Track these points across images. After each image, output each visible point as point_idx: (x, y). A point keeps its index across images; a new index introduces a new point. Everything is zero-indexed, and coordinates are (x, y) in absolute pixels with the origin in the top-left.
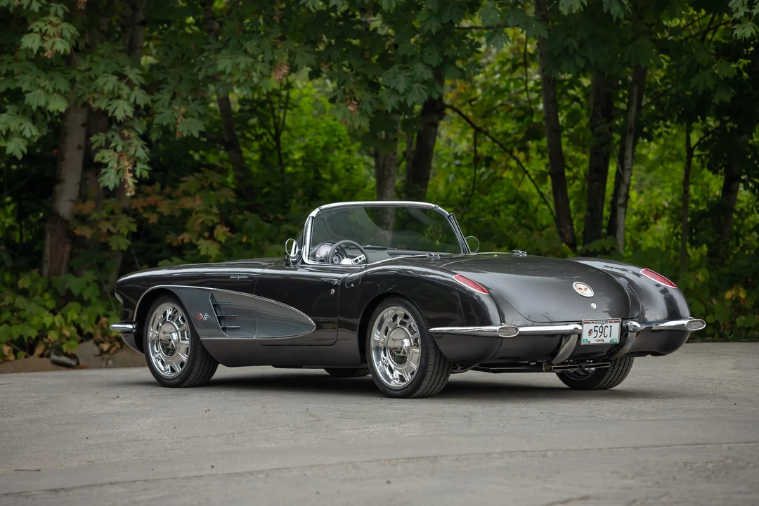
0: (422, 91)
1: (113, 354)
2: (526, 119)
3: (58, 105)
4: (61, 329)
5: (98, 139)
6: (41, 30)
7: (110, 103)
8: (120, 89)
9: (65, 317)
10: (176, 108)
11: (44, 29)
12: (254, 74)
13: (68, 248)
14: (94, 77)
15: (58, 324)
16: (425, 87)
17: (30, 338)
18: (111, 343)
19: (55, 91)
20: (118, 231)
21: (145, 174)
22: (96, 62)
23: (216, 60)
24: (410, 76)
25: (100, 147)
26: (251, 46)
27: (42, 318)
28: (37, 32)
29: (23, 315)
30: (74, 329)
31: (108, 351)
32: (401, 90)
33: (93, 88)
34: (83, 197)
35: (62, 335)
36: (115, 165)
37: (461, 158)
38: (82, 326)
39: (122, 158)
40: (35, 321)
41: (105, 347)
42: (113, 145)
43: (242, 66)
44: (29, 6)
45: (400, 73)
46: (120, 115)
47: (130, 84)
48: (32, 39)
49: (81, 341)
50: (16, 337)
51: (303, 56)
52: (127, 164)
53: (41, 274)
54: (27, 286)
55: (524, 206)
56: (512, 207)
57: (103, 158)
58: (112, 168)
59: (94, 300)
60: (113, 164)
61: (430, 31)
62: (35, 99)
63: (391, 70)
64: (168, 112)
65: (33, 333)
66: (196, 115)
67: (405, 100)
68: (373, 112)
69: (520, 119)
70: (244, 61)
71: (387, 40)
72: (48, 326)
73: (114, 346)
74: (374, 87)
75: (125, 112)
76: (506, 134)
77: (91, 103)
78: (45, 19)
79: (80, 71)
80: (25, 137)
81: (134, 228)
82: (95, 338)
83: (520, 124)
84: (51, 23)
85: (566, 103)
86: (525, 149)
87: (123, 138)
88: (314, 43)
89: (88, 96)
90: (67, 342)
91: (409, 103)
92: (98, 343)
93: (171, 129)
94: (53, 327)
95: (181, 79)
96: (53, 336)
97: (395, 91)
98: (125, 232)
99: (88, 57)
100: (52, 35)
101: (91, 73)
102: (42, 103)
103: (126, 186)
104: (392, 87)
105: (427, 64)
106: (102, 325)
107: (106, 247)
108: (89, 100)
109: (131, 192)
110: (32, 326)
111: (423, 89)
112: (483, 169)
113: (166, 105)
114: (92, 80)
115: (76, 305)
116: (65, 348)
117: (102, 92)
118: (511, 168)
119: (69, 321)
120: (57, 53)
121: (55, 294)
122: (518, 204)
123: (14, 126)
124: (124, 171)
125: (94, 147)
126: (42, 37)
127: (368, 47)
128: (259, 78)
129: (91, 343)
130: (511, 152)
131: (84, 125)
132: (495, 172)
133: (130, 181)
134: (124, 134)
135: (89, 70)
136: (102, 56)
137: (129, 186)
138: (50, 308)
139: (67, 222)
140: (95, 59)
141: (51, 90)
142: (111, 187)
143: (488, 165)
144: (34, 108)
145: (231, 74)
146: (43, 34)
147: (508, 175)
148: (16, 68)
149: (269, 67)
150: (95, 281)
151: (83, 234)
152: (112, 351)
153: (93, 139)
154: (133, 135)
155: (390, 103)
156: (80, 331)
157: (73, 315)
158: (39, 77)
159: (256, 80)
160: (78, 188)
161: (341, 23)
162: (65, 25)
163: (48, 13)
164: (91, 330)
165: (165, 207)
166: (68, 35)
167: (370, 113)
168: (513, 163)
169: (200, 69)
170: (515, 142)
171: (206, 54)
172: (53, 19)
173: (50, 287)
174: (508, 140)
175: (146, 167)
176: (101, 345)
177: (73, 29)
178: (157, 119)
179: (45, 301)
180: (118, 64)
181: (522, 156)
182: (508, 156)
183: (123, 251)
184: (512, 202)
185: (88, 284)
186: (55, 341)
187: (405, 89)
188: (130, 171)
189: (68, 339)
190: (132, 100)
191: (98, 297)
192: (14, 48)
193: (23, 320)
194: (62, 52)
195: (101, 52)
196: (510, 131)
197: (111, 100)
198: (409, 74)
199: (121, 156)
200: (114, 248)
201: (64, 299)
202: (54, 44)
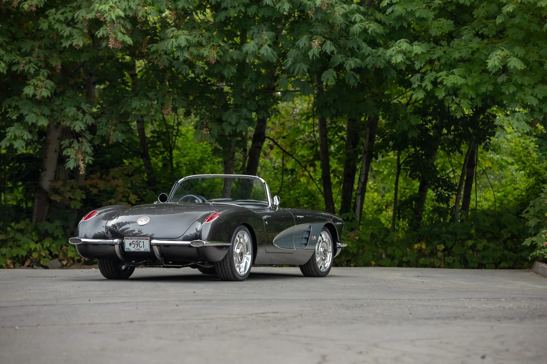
0: (246, 124)
1: (68, 267)
2: (314, 149)
3: (43, 122)
4: (40, 251)
5: (66, 142)
6: (34, 84)
7: (72, 122)
8: (77, 115)
9: (42, 245)
10: (110, 127)
11: (36, 83)
12: (152, 110)
13: (47, 207)
14: (63, 108)
15: (38, 248)
16: (247, 122)
17: (22, 256)
18: (68, 260)
19: (41, 114)
20: (75, 198)
21: (91, 162)
22: (65, 100)
23: (131, 102)
24: (239, 115)
25: (67, 147)
26: (151, 94)
27: (30, 245)
28: (32, 85)
29: (20, 243)
30: (47, 252)
31: (66, 265)
32: (234, 123)
33: (63, 115)
34: (56, 179)
35: (40, 255)
36: (74, 157)
37: (277, 169)
38: (52, 250)
39: (78, 153)
40: (26, 246)
41: (65, 263)
42: (73, 146)
43: (146, 105)
44: (29, 70)
45: (233, 113)
46: (77, 129)
47: (84, 113)
48: (29, 89)
49: (52, 259)
50: (15, 255)
51: (180, 102)
52: (80, 156)
53: (31, 221)
54: (23, 228)
55: (313, 199)
56: (306, 198)
57: (68, 152)
58: (72, 158)
59: (60, 237)
60: (72, 156)
61: (251, 91)
62: (30, 119)
63: (228, 112)
64: (105, 129)
65: (24, 253)
66: (121, 131)
67: (236, 129)
68: (218, 136)
69: (312, 148)
70: (146, 103)
71: (228, 95)
72: (33, 249)
73: (69, 262)
74: (220, 121)
75: (80, 127)
76: (303, 156)
77: (62, 123)
78: (37, 78)
79: (57, 105)
80: (24, 140)
81: (84, 197)
82: (59, 258)
83: (311, 151)
84: (40, 80)
85: (338, 140)
86: (313, 165)
87: (78, 142)
88: (187, 95)
89: (60, 119)
90: (43, 259)
91: (238, 131)
92: (60, 261)
93: (107, 138)
94: (35, 250)
95: (113, 112)
96: (35, 255)
97: (230, 124)
98: (79, 199)
99: (61, 98)
100: (40, 86)
101: (62, 106)
102: (34, 121)
103: (80, 168)
104: (228, 121)
105: (249, 109)
106: (63, 250)
107: (68, 207)
108: (60, 121)
109: (82, 172)
110: (24, 249)
111: (246, 123)
112: (290, 176)
113: (104, 125)
114: (62, 110)
115: (51, 239)
116: (42, 262)
117: (68, 116)
118: (306, 176)
119: (45, 247)
120: (43, 97)
121: (39, 233)
122: (310, 196)
123: (18, 133)
124: (79, 160)
125: (62, 148)
126: (35, 88)
127: (217, 99)
128: (155, 112)
129: (56, 260)
130: (305, 167)
131: (59, 139)
132: (296, 178)
133: (82, 166)
134: (79, 140)
135: (61, 104)
136: (69, 98)
137: (81, 168)
138: (35, 241)
139: (47, 193)
140: (65, 99)
141: (39, 114)
142: (72, 169)
143: (292, 174)
144: (30, 124)
145: (139, 110)
146: (35, 86)
147: (303, 180)
148: (20, 104)
149: (161, 106)
150: (61, 226)
151: (55, 199)
152: (68, 265)
153: (62, 143)
154: (84, 140)
155: (228, 130)
156: (51, 254)
157: (47, 244)
158: (33, 107)
159: (153, 113)
160: (54, 173)
161: (202, 85)
162: (48, 81)
163: (39, 75)
164: (57, 253)
165: (102, 185)
166: (49, 87)
167: (216, 136)
168: (306, 173)
169: (122, 107)
170: (308, 161)
171: (126, 99)
172: (41, 78)
173: (36, 228)
174: (305, 159)
175: (92, 158)
176: (63, 262)
177: (52, 84)
178: (99, 133)
179: (33, 236)
180: (77, 102)
181: (312, 169)
182: (304, 169)
183: (78, 210)
184: (306, 196)
185: (57, 227)
186: (36, 258)
187: (236, 123)
188: (82, 160)
189: (44, 257)
190: (84, 121)
191: (62, 235)
192: (19, 93)
193: (19, 246)
194: (46, 96)
195: (68, 95)
196: (306, 155)
197: (72, 121)
198: (238, 114)
199: (77, 152)
200: (73, 207)
201: (43, 236)
202: (41, 91)
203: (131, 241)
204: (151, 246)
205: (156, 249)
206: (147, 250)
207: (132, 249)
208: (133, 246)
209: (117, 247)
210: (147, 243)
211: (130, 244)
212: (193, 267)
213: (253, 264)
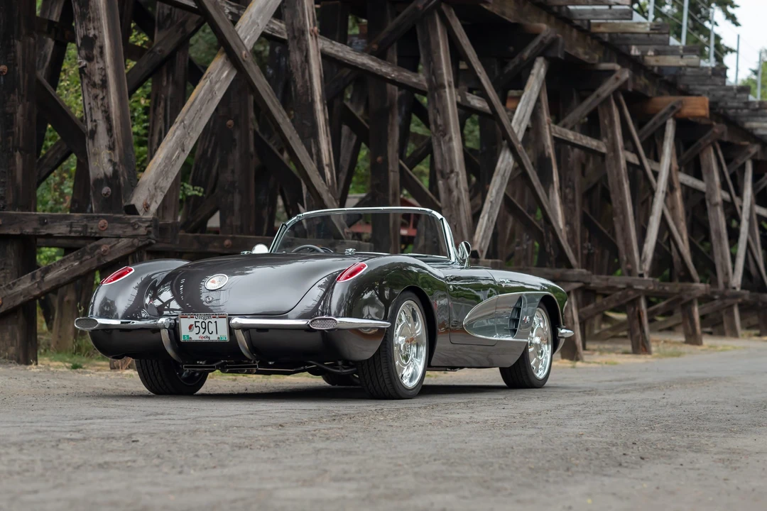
203: (192, 321)
204: (231, 330)
205: (240, 336)
206: (224, 339)
207: (195, 336)
208: (196, 330)
209: (165, 335)
210: (223, 323)
211: (190, 327)
212: (314, 372)
213: (429, 366)
